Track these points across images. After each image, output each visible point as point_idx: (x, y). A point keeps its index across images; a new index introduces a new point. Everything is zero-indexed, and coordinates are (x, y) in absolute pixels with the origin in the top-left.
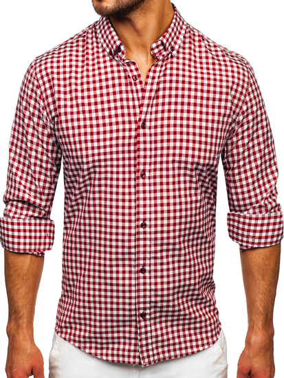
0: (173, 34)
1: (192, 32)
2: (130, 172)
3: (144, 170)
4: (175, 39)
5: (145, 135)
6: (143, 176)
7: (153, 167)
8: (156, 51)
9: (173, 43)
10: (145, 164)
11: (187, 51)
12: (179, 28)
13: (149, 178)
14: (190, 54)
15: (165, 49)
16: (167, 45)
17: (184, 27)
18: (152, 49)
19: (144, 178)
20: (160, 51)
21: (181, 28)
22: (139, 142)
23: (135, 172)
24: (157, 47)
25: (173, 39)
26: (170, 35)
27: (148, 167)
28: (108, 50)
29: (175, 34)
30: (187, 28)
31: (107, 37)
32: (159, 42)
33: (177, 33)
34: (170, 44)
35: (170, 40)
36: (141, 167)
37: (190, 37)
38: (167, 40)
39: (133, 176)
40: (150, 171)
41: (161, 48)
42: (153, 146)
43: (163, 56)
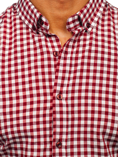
0: (91, 11)
1: (111, 10)
2: (45, 143)
3: (61, 140)
4: (92, 15)
5: (61, 105)
6: (59, 146)
7: (69, 136)
8: (72, 25)
9: (89, 20)
10: (61, 133)
11: (106, 28)
12: (97, 5)
13: (66, 147)
14: (109, 31)
15: (81, 25)
16: (84, 20)
17: (103, 5)
18: (68, 24)
19: (61, 148)
20: (75, 26)
21: (100, 6)
22: (55, 112)
23: (51, 142)
24: (74, 21)
25: (90, 15)
26: (88, 11)
27: (64, 137)
28: (30, 26)
29: (93, 10)
30: (106, 6)
31: (27, 13)
32: (76, 17)
33: (95, 10)
34: (87, 20)
35: (87, 15)
36: (58, 137)
37: (109, 14)
38: (85, 16)
39: (48, 146)
40: (66, 140)
41: (77, 23)
42: (70, 116)
43: (79, 30)
